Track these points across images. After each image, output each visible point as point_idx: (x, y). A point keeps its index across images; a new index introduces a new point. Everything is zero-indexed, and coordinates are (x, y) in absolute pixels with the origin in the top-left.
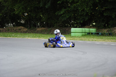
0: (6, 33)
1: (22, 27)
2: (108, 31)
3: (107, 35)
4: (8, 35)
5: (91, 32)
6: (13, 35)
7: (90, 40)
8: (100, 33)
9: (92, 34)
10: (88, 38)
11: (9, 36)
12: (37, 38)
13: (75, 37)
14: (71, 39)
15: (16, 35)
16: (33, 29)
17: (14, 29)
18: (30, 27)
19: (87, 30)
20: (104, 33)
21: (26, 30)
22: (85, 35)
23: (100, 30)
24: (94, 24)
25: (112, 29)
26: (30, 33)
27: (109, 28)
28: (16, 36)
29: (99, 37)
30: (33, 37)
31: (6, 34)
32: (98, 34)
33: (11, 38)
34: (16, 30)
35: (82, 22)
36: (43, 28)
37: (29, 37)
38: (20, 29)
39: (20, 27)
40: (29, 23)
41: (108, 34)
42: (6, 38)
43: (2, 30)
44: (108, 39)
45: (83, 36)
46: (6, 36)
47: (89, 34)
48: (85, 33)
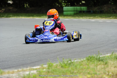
2: (98, 9)
3: (99, 13)
4: (2, 16)
5: (82, 10)
8: (92, 11)
9: (84, 12)
12: (31, 18)
19: (78, 8)
20: (96, 11)
24: (83, 2)
39: (11, 8)
41: (100, 12)
45: (75, 14)
47: (80, 12)
48: (77, 11)
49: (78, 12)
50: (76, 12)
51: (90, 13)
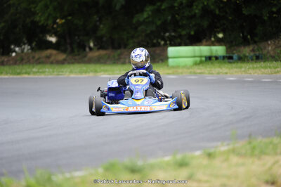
0: (16, 67)
1: (54, 52)
2: (253, 50)
3: (252, 60)
4: (24, 71)
5: (214, 54)
6: (34, 70)
7: (212, 74)
8: (235, 57)
9: (217, 58)
10: (208, 69)
11: (26, 73)
12: (91, 74)
13: (178, 67)
14: (170, 71)
15: (41, 70)
16: (79, 55)
17: (34, 57)
18: (72, 51)
19: (204, 50)
20: (245, 56)
21: (62, 57)
22: (201, 62)
23: (235, 50)
24: (221, 35)
25: (262, 45)
26: (73, 63)
27: (255, 42)
28: (41, 72)
29: (234, 65)
30: (81, 73)
31: (18, 68)
32: (230, 58)
33: (31, 76)
34: (39, 59)
35: (192, 33)
36: (102, 52)
37: (71, 72)
38: (48, 55)
39: (49, 52)
40: (68, 41)
41: (254, 58)
42: (19, 76)
43: (6, 60)
44: (253, 68)
45: (196, 64)
46: (19, 74)
47: (209, 58)
48: (201, 57)
49: (204, 59)
50: (198, 59)
51: (231, 61)
